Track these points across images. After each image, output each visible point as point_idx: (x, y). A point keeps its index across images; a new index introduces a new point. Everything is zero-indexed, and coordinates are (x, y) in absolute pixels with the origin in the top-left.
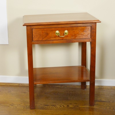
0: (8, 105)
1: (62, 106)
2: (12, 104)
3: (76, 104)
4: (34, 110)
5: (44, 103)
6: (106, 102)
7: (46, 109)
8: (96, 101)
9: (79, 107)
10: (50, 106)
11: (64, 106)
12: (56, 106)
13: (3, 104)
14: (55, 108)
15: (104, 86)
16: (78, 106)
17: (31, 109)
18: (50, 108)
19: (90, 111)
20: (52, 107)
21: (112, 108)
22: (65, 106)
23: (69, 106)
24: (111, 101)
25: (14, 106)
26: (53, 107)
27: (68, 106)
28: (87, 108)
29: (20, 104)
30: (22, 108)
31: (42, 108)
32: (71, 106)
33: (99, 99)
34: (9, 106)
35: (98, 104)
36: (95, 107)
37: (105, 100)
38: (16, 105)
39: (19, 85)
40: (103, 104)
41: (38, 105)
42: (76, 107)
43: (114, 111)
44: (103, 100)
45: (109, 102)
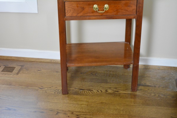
0: (37, 88)
1: (99, 91)
2: (41, 88)
3: (116, 88)
4: (67, 95)
5: (79, 86)
6: (151, 86)
7: (80, 95)
8: (140, 85)
9: (120, 92)
10: (86, 91)
11: (102, 91)
12: (92, 91)
13: (31, 86)
14: (91, 93)
15: (150, 65)
16: (118, 91)
17: (63, 94)
18: (86, 93)
19: (132, 98)
20: (87, 91)
21: (157, 95)
22: (104, 91)
23: (108, 90)
24: (157, 86)
25: (43, 89)
26: (89, 91)
27: (106, 91)
28: (128, 94)
29: (50, 87)
30: (53, 93)
31: (77, 93)
32: (110, 91)
33: (143, 82)
34: (37, 90)
35: (141, 89)
36: (138, 93)
37: (150, 84)
38: (46, 89)
39: (51, 61)
40: (147, 90)
41: (71, 89)
42: (116, 92)
43: (159, 98)
44: (148, 84)
45: (155, 87)
